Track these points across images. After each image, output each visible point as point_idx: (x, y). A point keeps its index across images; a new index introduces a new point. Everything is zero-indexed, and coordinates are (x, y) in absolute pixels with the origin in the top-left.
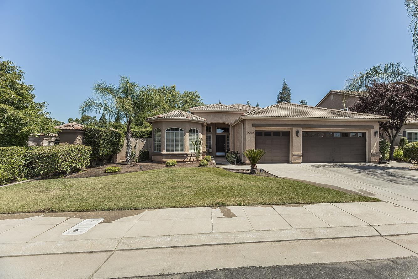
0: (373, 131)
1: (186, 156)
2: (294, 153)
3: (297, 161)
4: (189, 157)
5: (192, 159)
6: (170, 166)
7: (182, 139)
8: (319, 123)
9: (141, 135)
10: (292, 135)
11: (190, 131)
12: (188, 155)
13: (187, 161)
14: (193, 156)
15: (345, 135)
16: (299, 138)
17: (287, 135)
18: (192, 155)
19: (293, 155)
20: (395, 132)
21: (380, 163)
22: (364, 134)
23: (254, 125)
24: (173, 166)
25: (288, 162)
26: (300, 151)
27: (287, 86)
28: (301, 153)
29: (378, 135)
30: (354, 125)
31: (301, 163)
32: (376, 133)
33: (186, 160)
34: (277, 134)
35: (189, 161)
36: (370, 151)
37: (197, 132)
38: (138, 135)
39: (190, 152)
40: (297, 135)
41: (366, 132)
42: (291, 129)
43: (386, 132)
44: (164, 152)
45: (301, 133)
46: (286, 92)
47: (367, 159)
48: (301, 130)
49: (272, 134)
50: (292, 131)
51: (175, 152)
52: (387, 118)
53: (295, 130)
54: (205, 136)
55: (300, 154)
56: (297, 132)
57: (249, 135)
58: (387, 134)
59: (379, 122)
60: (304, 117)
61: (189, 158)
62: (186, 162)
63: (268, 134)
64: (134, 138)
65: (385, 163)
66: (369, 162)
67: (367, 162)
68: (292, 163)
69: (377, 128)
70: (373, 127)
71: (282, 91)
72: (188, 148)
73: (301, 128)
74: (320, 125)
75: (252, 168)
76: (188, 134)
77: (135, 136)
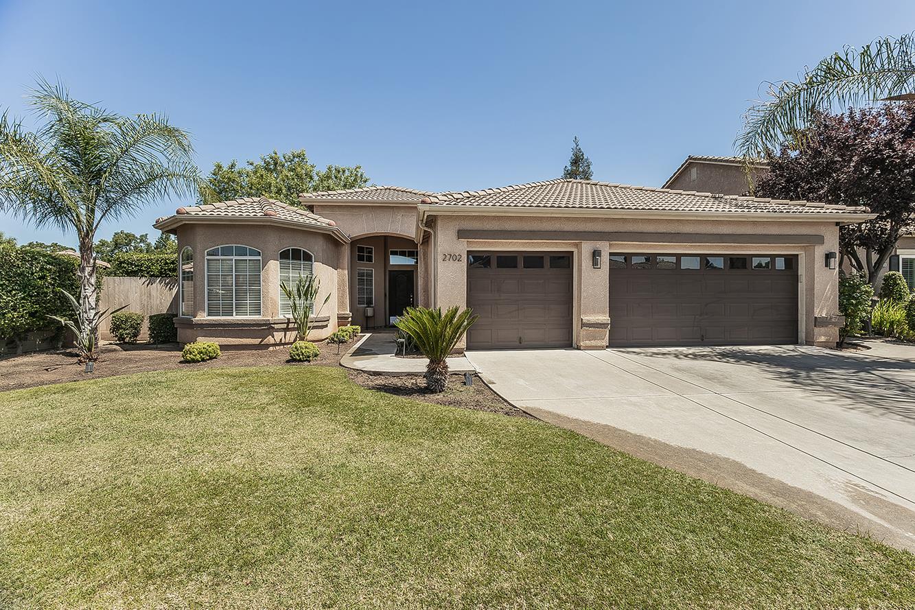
0: (820, 252)
1: (268, 328)
2: (586, 318)
3: (593, 343)
4: (278, 330)
5: (291, 336)
6: (194, 361)
7: (256, 280)
8: (662, 228)
9: (165, 270)
10: (580, 265)
11: (284, 255)
12: (276, 326)
13: (272, 341)
14: (293, 329)
15: (739, 263)
16: (598, 272)
17: (564, 262)
18: (291, 326)
19: (583, 325)
20: (875, 257)
21: (840, 346)
22: (791, 261)
23: (462, 234)
24: (203, 360)
25: (569, 344)
26: (604, 313)
27: (583, 154)
28: (605, 318)
29: (835, 262)
30: (764, 233)
31: (607, 347)
32: (828, 256)
33: (270, 340)
34: (534, 261)
35: (280, 344)
36: (810, 310)
37: (308, 258)
38: (155, 269)
39: (281, 317)
40: (595, 263)
41: (798, 255)
42: (576, 245)
43: (849, 258)
44: (203, 317)
45: (605, 260)
46: (581, 169)
47: (802, 335)
48: (606, 248)
49: (521, 263)
50: (580, 253)
51: (235, 318)
52: (864, 212)
53: (587, 247)
54: (346, 272)
55: (605, 322)
56: (596, 254)
57: (446, 263)
58: (854, 263)
59: (837, 224)
60: (616, 208)
61: (279, 336)
62: (268, 346)
63: (507, 261)
64: (144, 279)
65: (855, 346)
66: (810, 343)
67: (801, 344)
68: (578, 348)
69: (832, 243)
70: (820, 240)
71: (570, 168)
72: (275, 303)
73: (607, 243)
74: (663, 233)
75: (431, 372)
76: (274, 266)
77: (148, 273)
